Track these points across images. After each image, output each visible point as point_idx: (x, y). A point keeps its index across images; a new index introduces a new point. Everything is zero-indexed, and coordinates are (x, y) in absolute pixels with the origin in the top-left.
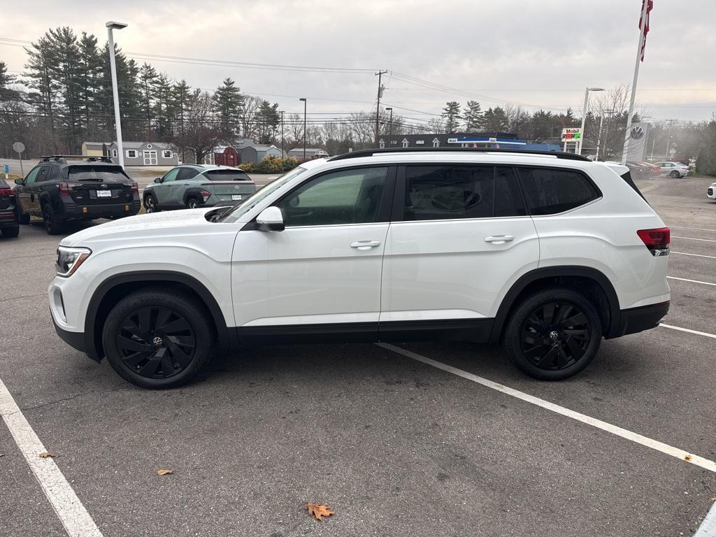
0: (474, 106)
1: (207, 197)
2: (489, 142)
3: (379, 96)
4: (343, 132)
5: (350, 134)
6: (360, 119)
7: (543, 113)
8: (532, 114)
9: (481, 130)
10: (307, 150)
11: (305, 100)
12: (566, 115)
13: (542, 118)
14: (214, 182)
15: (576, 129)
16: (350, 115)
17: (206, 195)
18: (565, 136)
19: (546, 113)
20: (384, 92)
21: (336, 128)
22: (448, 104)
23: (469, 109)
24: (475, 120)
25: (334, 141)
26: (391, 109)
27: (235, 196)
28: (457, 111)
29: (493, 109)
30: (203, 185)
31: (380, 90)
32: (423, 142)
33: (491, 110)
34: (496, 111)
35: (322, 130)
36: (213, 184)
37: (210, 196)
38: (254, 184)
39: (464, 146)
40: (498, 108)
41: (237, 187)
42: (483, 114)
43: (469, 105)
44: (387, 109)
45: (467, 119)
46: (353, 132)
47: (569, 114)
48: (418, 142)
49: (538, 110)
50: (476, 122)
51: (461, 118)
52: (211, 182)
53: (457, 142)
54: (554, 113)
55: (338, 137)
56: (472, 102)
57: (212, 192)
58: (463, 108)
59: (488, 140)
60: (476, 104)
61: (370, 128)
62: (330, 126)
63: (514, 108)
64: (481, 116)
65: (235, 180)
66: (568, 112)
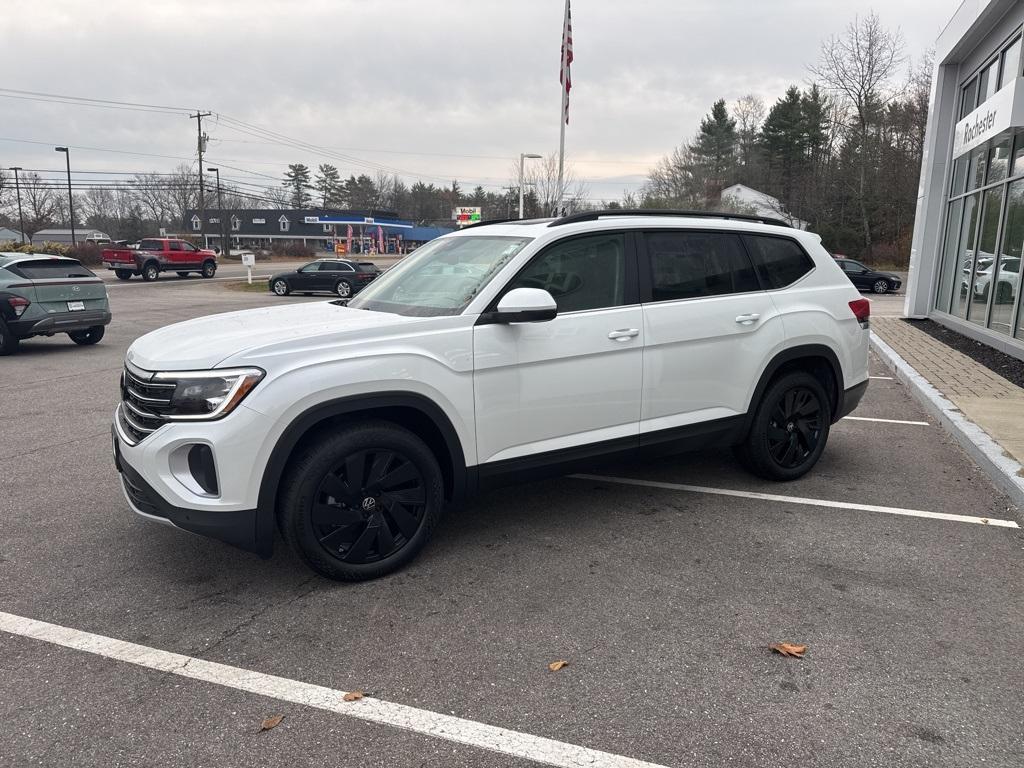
0: (330, 172)
1: (23, 308)
2: (365, 223)
3: (201, 149)
4: (123, 203)
5: (138, 208)
6: (153, 185)
7: (422, 186)
8: (409, 186)
9: (345, 206)
10: (76, 232)
11: (66, 150)
12: (451, 189)
13: (423, 193)
14: (35, 281)
15: (472, 208)
16: (133, 178)
17: (20, 304)
18: (459, 218)
19: (427, 186)
20: (208, 145)
21: (111, 198)
22: (291, 167)
23: (323, 175)
24: (332, 191)
25: (110, 220)
26: (217, 170)
27: (73, 304)
28: (306, 177)
29: (356, 178)
30: (9, 287)
31: (202, 142)
32: (263, 221)
33: (353, 179)
34: (360, 181)
35: (85, 200)
36: (34, 285)
37: (27, 306)
38: (101, 282)
39: (327, 228)
40: (363, 177)
41: (76, 288)
42: (344, 184)
43: (322, 170)
44: (209, 170)
45: (321, 190)
46: (141, 203)
47: (455, 189)
48: (256, 221)
49: (416, 181)
50: (336, 194)
51: (313, 188)
52: (28, 281)
53: (318, 222)
54: (437, 186)
55: (115, 212)
56: (326, 166)
57: (32, 299)
58: (314, 175)
59: (363, 220)
60: (332, 169)
61: (171, 198)
62: (101, 194)
63: (389, 178)
64: (341, 186)
65: (70, 276)
66: (454, 186)
